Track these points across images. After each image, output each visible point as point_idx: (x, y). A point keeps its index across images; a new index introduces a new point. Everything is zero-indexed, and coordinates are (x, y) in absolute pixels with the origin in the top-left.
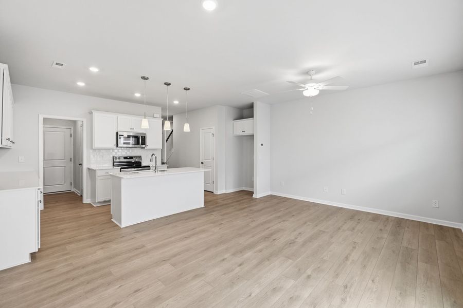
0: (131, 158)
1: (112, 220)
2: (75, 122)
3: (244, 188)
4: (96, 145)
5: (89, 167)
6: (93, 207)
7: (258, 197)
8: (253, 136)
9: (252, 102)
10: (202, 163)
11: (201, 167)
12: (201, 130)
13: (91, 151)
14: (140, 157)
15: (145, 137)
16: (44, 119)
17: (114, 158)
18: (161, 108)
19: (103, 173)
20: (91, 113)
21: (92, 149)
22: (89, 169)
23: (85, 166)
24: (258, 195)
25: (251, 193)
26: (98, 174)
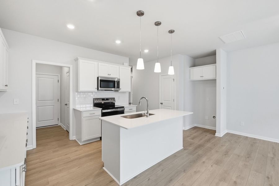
0: (107, 99)
1: (104, 168)
2: (61, 68)
3: (196, 125)
4: (81, 89)
5: (75, 108)
6: (79, 145)
7: (221, 136)
8: (215, 80)
9: (214, 49)
10: (162, 104)
11: (160, 107)
12: (160, 76)
13: (76, 93)
14: (114, 99)
15: (119, 82)
16: (37, 64)
17: (94, 99)
18: (128, 58)
19: (87, 114)
20: (76, 60)
21: (77, 92)
22: (74, 110)
23: (71, 107)
24: (220, 134)
25: (214, 132)
26: (84, 115)
